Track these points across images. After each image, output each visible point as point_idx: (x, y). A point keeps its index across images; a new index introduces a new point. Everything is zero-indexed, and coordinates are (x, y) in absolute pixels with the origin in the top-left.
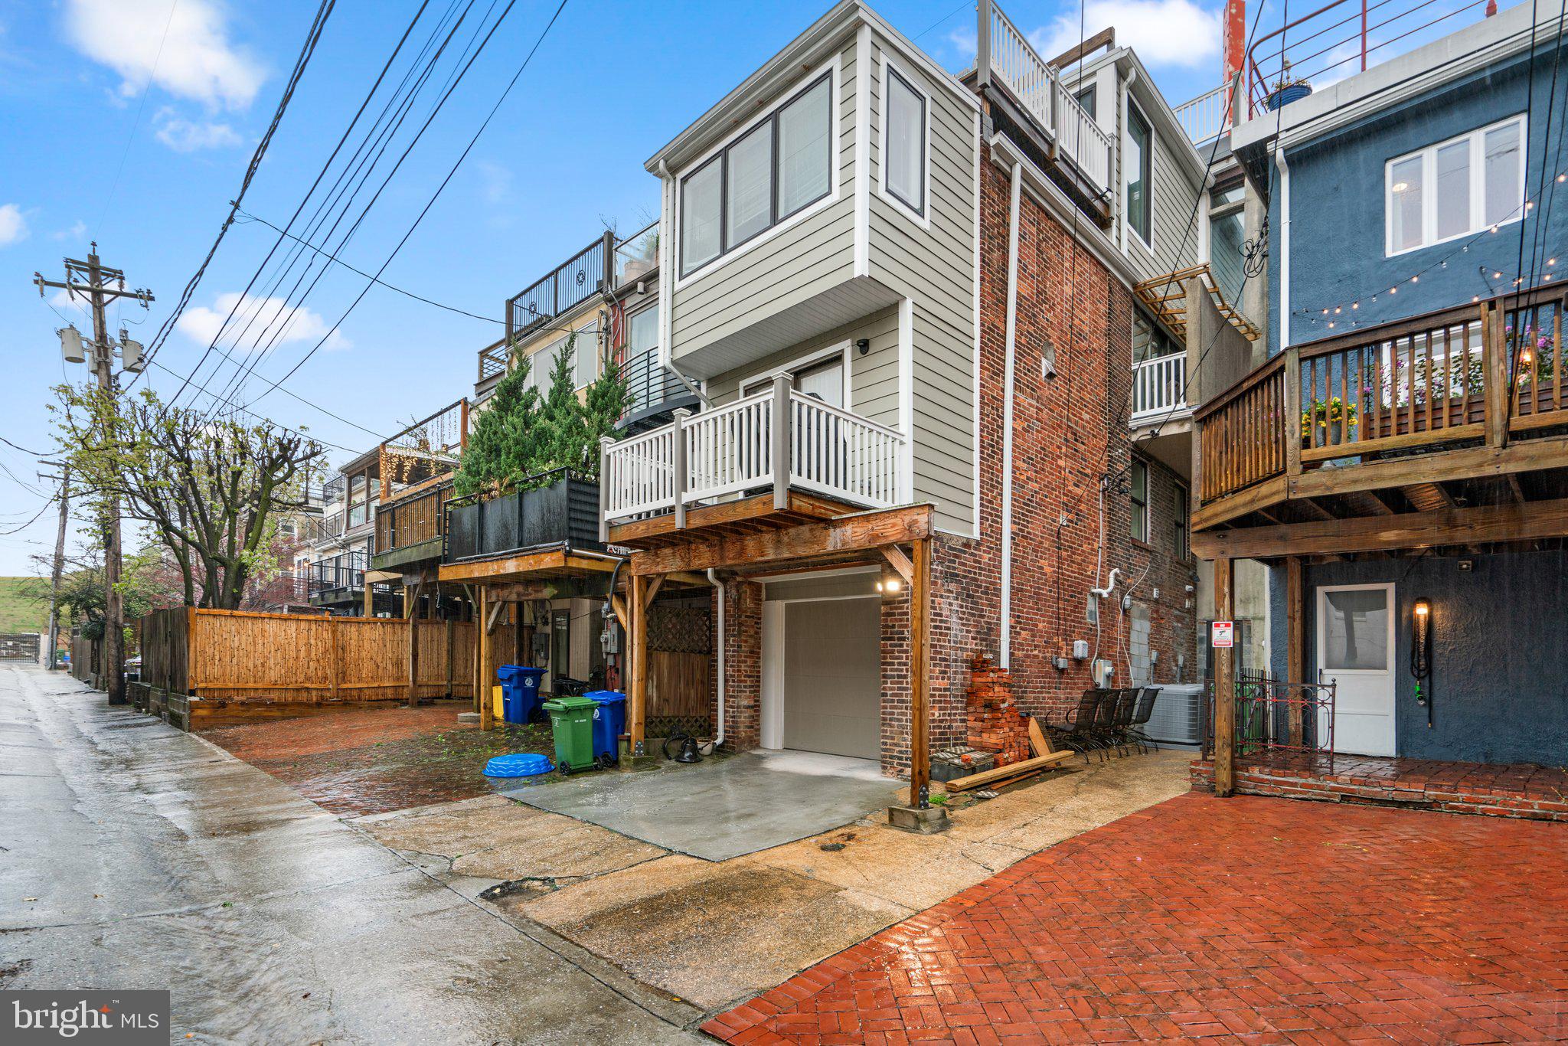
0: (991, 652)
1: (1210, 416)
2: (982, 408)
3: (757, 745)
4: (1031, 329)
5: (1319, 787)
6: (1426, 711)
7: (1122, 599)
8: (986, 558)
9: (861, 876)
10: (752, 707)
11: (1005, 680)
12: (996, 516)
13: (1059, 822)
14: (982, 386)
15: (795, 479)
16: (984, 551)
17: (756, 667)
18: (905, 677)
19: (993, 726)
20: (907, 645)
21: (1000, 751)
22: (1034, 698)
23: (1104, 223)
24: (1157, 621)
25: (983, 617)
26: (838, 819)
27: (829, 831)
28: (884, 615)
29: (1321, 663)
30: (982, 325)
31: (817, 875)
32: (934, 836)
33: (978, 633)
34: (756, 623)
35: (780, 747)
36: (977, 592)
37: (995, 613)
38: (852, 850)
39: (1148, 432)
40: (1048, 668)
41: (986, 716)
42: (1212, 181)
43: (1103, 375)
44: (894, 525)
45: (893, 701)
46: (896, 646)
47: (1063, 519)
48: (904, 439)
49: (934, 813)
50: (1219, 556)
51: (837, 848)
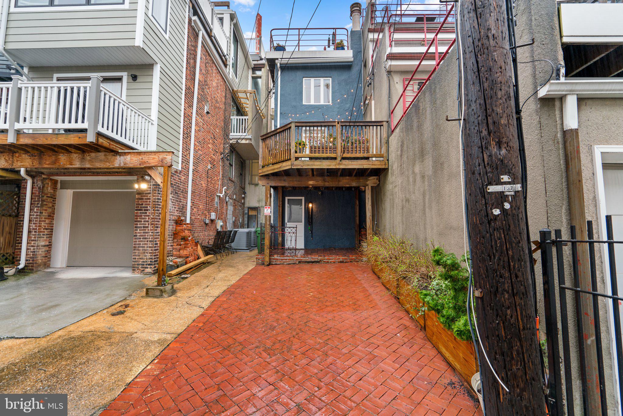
0: (183, 216)
1: (266, 138)
2: (184, 118)
3: (48, 266)
4: (202, 93)
5: (293, 260)
6: (311, 234)
7: (226, 198)
8: (183, 178)
9: (141, 324)
10: (48, 246)
11: (189, 228)
12: (187, 162)
13: (220, 283)
14: (185, 109)
15: (100, 129)
16: (183, 175)
17: (51, 225)
18: (147, 227)
19: (185, 247)
20: (149, 213)
21: (188, 257)
22: (198, 235)
23: (226, 65)
24: (235, 206)
25: (181, 202)
26: (116, 298)
27: (113, 305)
28: (137, 199)
29: (286, 221)
30: (186, 86)
31: (116, 329)
32: (170, 298)
33: (179, 208)
34: (53, 201)
35: (64, 266)
36: (179, 191)
37: (185, 200)
38: (129, 312)
39: (236, 141)
40: (202, 223)
41: (182, 243)
42: (253, 66)
43: (223, 118)
44: (154, 159)
45: (140, 238)
46: (143, 213)
47: (209, 166)
48: (153, 123)
49: (168, 287)
50: (267, 185)
51: (121, 313)
